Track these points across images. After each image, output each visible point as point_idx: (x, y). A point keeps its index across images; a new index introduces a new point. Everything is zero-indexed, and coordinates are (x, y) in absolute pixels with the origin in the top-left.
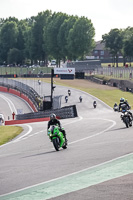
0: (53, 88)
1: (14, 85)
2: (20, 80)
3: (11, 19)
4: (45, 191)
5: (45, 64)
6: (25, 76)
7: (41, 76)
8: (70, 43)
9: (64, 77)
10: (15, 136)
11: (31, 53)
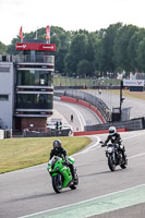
0: (122, 100)
1: (83, 96)
2: (90, 92)
3: (81, 31)
4: (113, 201)
5: (115, 76)
6: (94, 88)
7: (110, 88)
8: (140, 55)
9: (133, 89)
10: (83, 147)
11: (100, 65)
